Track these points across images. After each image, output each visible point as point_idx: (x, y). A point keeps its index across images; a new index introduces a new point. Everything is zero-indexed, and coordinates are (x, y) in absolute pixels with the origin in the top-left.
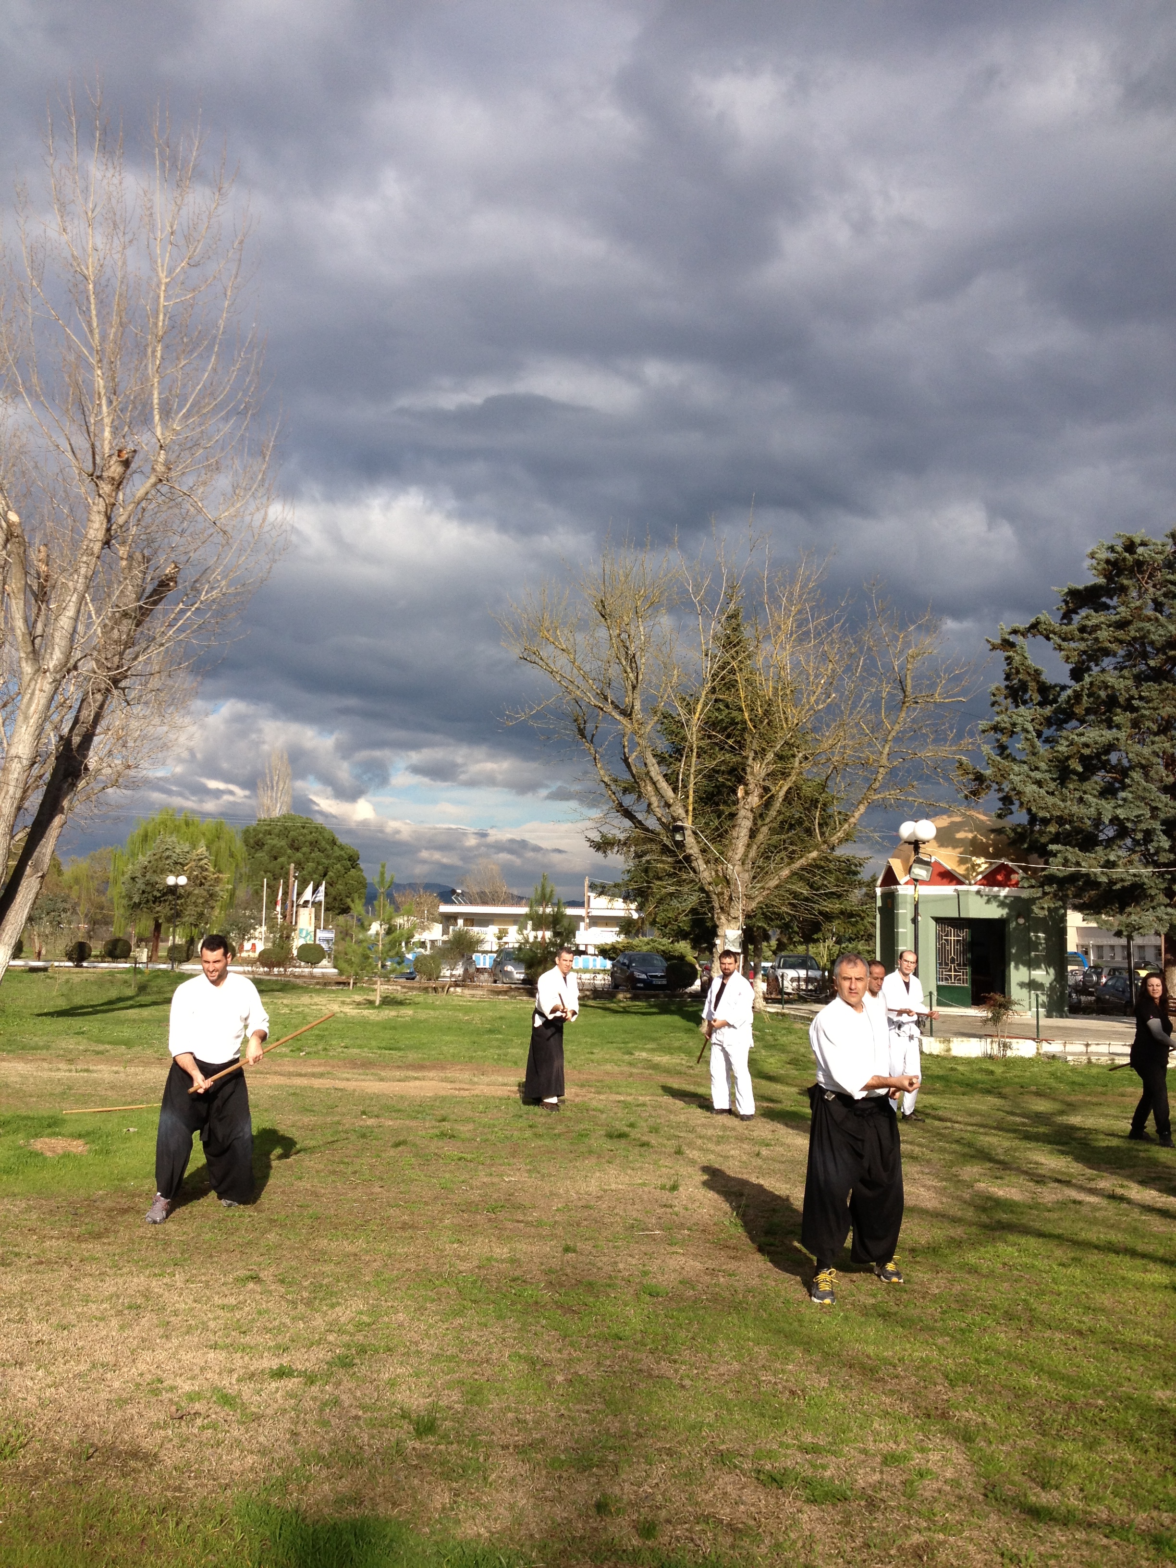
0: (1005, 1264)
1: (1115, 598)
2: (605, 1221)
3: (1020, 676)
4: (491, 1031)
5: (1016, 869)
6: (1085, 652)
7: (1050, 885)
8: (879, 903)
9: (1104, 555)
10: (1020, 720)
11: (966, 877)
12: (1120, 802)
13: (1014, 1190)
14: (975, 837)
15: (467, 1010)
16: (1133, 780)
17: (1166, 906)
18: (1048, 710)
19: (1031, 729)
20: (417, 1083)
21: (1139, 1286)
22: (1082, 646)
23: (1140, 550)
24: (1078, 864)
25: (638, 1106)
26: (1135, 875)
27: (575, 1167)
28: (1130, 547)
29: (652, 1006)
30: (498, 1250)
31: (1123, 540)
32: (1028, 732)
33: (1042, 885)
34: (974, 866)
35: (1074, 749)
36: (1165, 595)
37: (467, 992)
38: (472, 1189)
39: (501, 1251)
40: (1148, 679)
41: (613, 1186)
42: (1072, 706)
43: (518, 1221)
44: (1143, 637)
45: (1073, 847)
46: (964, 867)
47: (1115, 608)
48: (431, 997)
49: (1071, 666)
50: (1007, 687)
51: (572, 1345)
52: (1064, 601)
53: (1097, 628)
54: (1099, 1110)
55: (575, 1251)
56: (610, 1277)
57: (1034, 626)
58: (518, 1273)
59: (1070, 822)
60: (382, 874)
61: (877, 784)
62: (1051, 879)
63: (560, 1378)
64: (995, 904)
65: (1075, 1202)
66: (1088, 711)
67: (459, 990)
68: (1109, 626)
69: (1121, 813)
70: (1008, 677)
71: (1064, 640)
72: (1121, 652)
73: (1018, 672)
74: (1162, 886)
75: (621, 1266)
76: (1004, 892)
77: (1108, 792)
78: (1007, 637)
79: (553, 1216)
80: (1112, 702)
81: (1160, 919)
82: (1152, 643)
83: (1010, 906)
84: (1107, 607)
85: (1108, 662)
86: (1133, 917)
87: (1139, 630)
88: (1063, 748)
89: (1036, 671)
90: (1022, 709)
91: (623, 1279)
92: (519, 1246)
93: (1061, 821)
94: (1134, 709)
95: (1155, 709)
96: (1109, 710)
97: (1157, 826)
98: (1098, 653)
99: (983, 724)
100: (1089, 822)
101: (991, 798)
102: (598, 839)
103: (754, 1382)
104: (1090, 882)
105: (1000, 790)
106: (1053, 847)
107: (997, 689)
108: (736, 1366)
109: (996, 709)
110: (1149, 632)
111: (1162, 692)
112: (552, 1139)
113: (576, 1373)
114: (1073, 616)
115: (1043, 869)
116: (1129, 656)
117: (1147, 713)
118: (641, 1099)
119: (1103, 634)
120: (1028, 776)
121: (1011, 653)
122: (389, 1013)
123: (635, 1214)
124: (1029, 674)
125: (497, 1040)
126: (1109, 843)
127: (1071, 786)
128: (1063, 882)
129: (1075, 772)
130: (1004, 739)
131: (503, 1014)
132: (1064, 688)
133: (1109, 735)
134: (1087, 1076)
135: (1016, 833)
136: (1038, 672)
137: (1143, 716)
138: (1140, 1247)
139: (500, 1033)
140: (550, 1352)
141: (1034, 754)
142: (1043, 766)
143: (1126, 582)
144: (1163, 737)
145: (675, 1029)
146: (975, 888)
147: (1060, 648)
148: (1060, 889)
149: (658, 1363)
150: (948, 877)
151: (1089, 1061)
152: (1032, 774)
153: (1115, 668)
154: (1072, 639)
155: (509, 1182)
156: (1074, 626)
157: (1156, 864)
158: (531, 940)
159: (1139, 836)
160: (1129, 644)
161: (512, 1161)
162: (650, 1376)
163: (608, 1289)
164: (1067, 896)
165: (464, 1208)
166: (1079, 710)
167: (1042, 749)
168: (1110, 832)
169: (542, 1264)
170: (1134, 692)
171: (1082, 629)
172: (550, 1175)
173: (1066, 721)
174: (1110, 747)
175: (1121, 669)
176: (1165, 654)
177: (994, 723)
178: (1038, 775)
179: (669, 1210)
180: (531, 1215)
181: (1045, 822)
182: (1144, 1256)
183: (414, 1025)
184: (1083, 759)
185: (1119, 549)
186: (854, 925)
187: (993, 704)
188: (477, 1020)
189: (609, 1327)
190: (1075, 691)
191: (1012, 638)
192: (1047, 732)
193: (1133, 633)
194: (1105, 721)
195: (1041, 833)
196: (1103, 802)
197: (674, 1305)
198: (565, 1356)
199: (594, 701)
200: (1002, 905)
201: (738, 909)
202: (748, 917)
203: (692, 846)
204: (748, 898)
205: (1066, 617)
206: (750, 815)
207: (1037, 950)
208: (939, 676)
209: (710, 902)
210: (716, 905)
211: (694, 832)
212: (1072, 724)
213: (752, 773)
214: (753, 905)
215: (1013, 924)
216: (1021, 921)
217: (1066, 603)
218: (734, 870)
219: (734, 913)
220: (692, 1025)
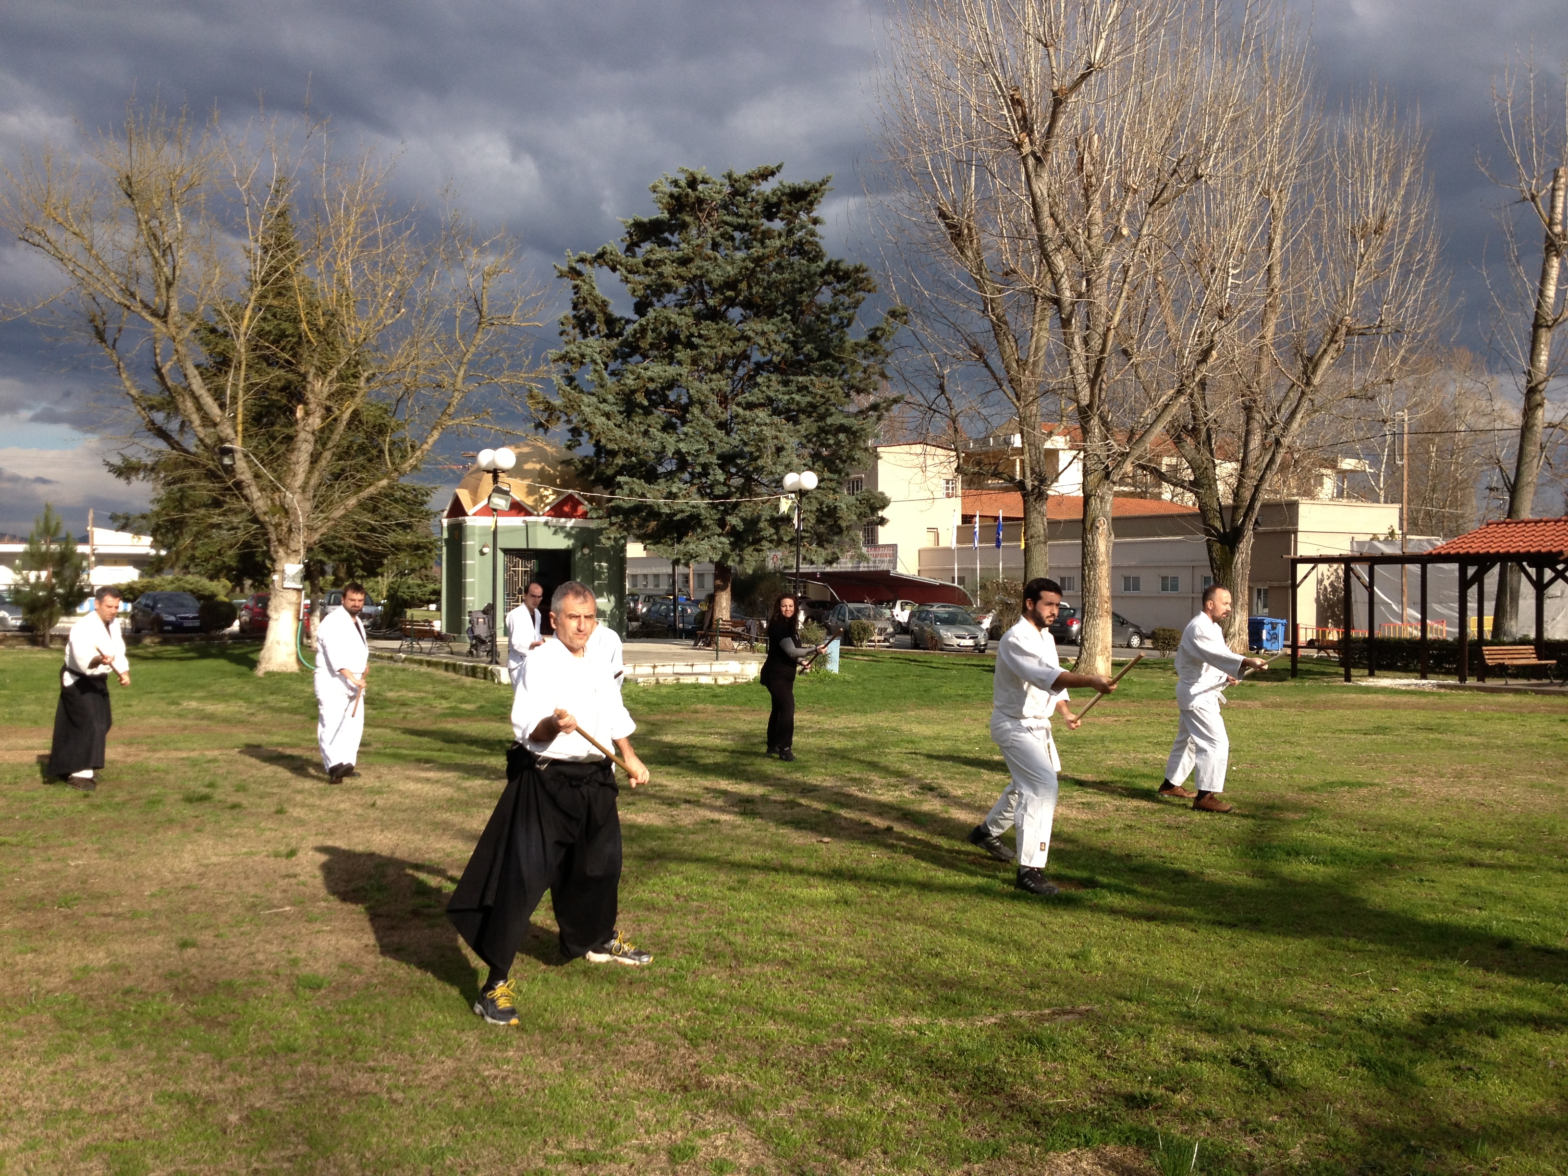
0: (678, 896)
1: (676, 235)
2: (218, 901)
3: (588, 306)
5: (581, 499)
6: (648, 287)
7: (617, 515)
8: (445, 535)
9: (668, 189)
10: (588, 351)
11: (535, 508)
12: (682, 437)
13: (651, 815)
14: (542, 469)
16: (693, 415)
17: (719, 535)
18: (614, 343)
19: (600, 361)
21: (813, 904)
22: (647, 280)
23: (700, 187)
24: (643, 495)
25: (209, 761)
26: (693, 507)
27: (158, 841)
28: (693, 183)
30: (91, 956)
31: (687, 175)
32: (596, 364)
33: (609, 517)
34: (542, 498)
35: (640, 382)
36: (722, 235)
38: (28, 879)
39: (98, 957)
40: (706, 318)
41: (214, 859)
42: (638, 340)
43: (106, 915)
44: (702, 276)
45: (639, 478)
46: (531, 498)
47: (677, 245)
49: (635, 300)
50: (575, 317)
51: (234, 1068)
52: (629, 233)
53: (661, 262)
54: (683, 728)
55: (194, 945)
56: (251, 973)
57: (601, 256)
58: (128, 983)
59: (636, 455)
61: (452, 409)
62: (616, 511)
63: (233, 1118)
64: (561, 535)
65: (713, 821)
66: (652, 346)
68: (672, 262)
69: (683, 447)
70: (575, 307)
71: (630, 272)
72: (682, 290)
73: (585, 302)
74: (716, 517)
75: (260, 957)
76: (570, 523)
77: (669, 427)
78: (574, 264)
79: (149, 905)
80: (673, 339)
81: (714, 548)
82: (709, 283)
83: (576, 537)
84: (668, 243)
85: (669, 298)
86: (691, 546)
87: (699, 268)
88: (630, 381)
89: (603, 302)
90: (591, 340)
91: (269, 973)
92: (115, 947)
93: (628, 453)
94: (694, 347)
95: (713, 347)
96: (671, 346)
97: (714, 460)
98: (661, 288)
99: (553, 353)
100: (653, 455)
101: (560, 429)
102: (118, 463)
103: (477, 1080)
104: (653, 513)
105: (569, 421)
106: (620, 479)
107: (566, 318)
108: (450, 1064)
109: (565, 338)
110: (707, 271)
111: (719, 331)
112: (115, 809)
113: (251, 1106)
114: (636, 249)
115: (610, 500)
116: (689, 293)
117: (705, 350)
118: (210, 754)
119: (668, 270)
120: (597, 408)
121: (578, 282)
123: (253, 891)
124: (597, 305)
125: (3, 696)
126: (670, 475)
127: (637, 420)
128: (628, 513)
129: (640, 406)
130: (574, 371)
131: (3, 666)
132: (628, 322)
133: (672, 370)
134: (659, 696)
135: (584, 465)
136: (605, 304)
137: (702, 354)
138: (795, 863)
140: (208, 1083)
141: (602, 386)
142: (610, 398)
143: (688, 219)
144: (718, 375)
145: (224, 674)
146: (543, 519)
147: (626, 281)
148: (626, 520)
149: (353, 1076)
150: (517, 508)
151: (658, 682)
152: (601, 406)
153: (676, 306)
154: (638, 272)
155: (77, 866)
156: (639, 259)
157: (712, 496)
158: (33, 581)
159: (698, 469)
160: (690, 281)
161: (74, 840)
162: (349, 1095)
163: (255, 989)
164: (632, 526)
165: (25, 905)
166: (644, 344)
167: (610, 381)
168: (670, 466)
169: (157, 967)
170: (694, 330)
171: (647, 263)
172: (129, 854)
173: (630, 355)
174: (672, 384)
175: (682, 306)
176: (723, 293)
177: (563, 352)
178: (606, 407)
179: (293, 881)
180: (119, 905)
181: (613, 454)
182: (801, 871)
184: (648, 393)
185: (683, 183)
186: (421, 557)
187: (562, 334)
189: (272, 1038)
190: (641, 325)
191: (579, 267)
192: (613, 366)
193: (694, 271)
194: (667, 356)
195: (607, 465)
196: (665, 435)
197: (341, 997)
198: (229, 1086)
199: (118, 298)
200: (568, 535)
201: (299, 541)
202: (309, 550)
203: (243, 471)
204: (311, 529)
205: (630, 249)
206: (311, 438)
207: (600, 579)
208: (515, 298)
209: (266, 534)
210: (273, 536)
211: (246, 456)
212: (637, 358)
213: (313, 391)
214: (316, 537)
215: (578, 555)
216: (586, 551)
217: (631, 235)
218: (293, 499)
219: (293, 545)
220: (244, 669)
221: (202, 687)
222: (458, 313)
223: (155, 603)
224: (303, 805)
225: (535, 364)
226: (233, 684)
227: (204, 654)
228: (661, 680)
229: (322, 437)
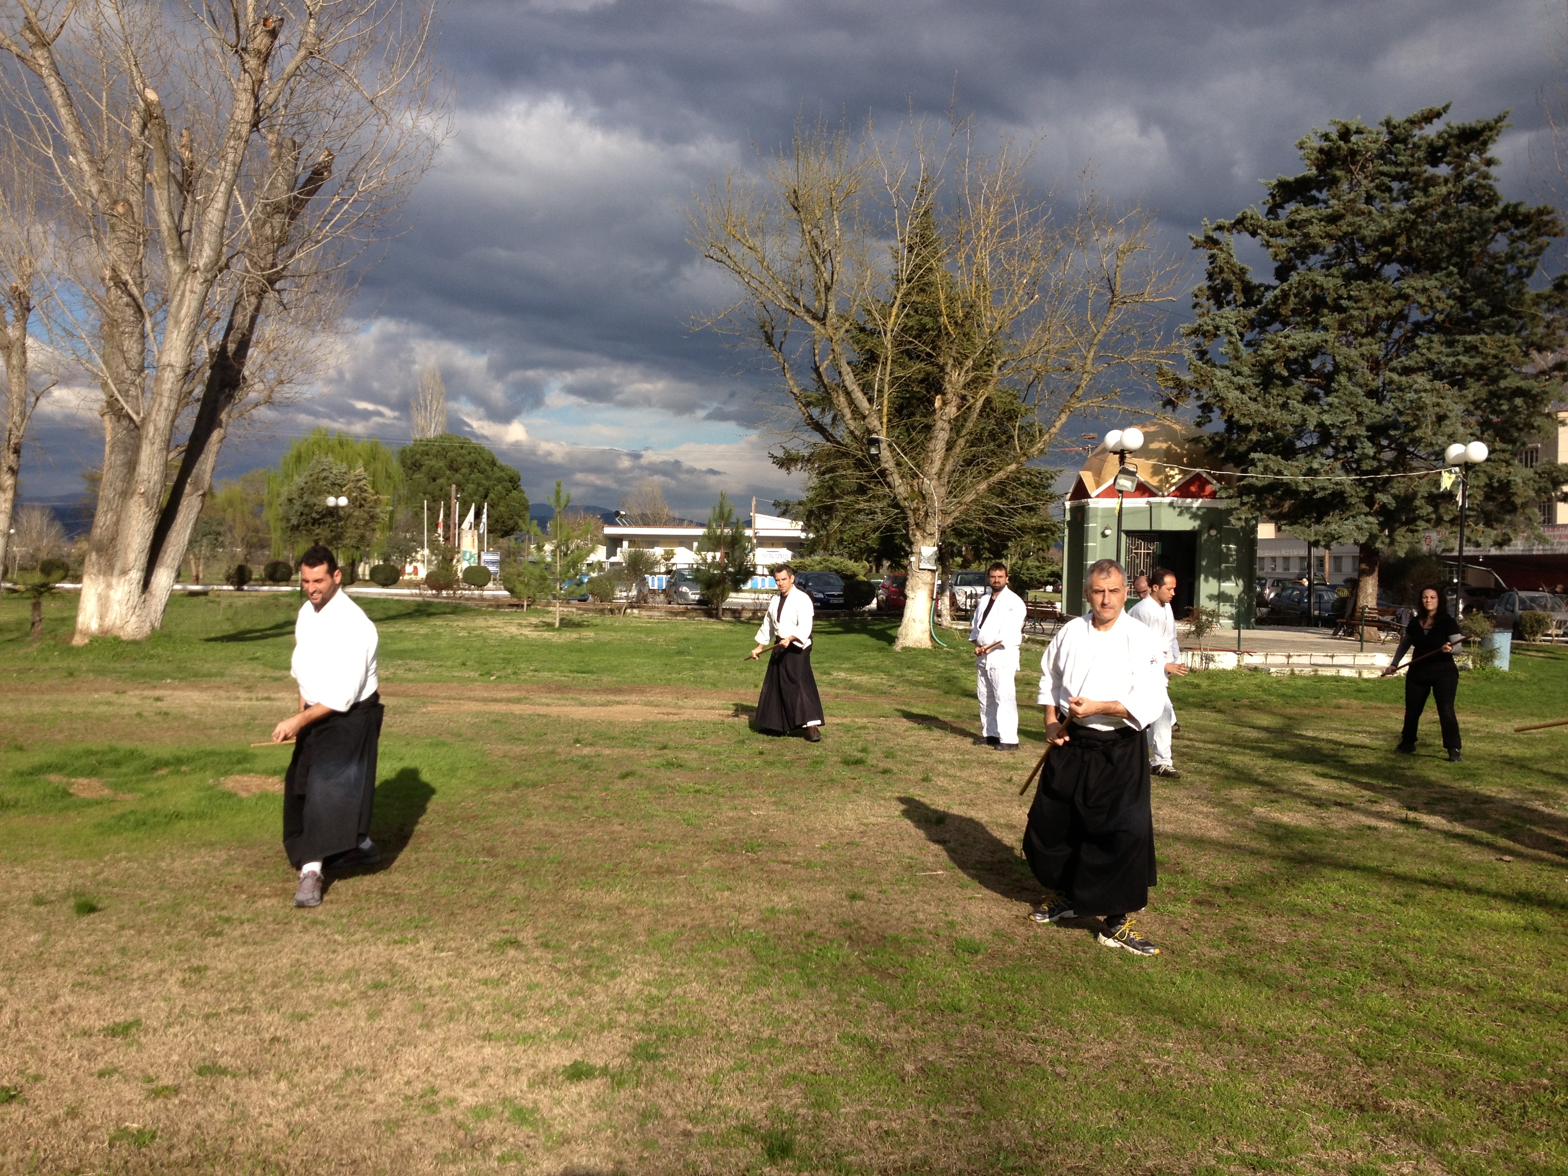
1: (1324, 191)
3: (1225, 275)
4: (680, 653)
5: (1209, 478)
6: (1292, 249)
7: (1248, 495)
8: (1068, 517)
9: (1317, 143)
10: (1224, 322)
11: (1159, 489)
12: (1326, 408)
14: (1169, 448)
15: (649, 631)
16: (1340, 383)
17: (1366, 515)
18: (1252, 312)
19: (1235, 332)
20: (621, 708)
22: (1291, 243)
23: (1354, 139)
24: (1280, 473)
26: (1337, 484)
28: (1345, 134)
29: (834, 626)
31: (1339, 127)
32: (1232, 335)
33: (1240, 495)
34: (1168, 478)
35: (1280, 352)
36: (1377, 187)
37: (644, 613)
40: (1357, 277)
41: (872, 820)
42: (1279, 306)
43: (784, 863)
44: (1354, 233)
45: (1276, 455)
46: (1157, 479)
47: (1325, 202)
48: (608, 619)
49: (1277, 264)
50: (1209, 287)
52: (1271, 194)
53: (1308, 221)
57: (1240, 222)
59: (1273, 429)
60: (558, 493)
61: (1080, 392)
62: (1249, 489)
64: (1187, 516)
66: (1294, 312)
67: (636, 611)
68: (1320, 220)
69: (1327, 419)
70: (1211, 277)
71: (1272, 236)
72: (1330, 249)
73: (1222, 271)
74: (1363, 495)
76: (1197, 503)
77: (1309, 398)
78: (1211, 233)
80: (1318, 303)
81: (1359, 528)
82: (1362, 240)
83: (1202, 518)
84: (1315, 201)
85: (1315, 260)
86: (1334, 526)
87: (1350, 224)
88: (1268, 351)
89: (1241, 269)
90: (1227, 311)
93: (1263, 428)
94: (1342, 310)
95: (1364, 309)
96: (1315, 311)
97: (1363, 432)
98: (1309, 248)
99: (1185, 327)
100: (1291, 429)
101: (1190, 406)
102: (780, 454)
104: (1290, 491)
105: (1199, 397)
106: (1253, 455)
107: (1200, 289)
109: (1198, 311)
110: (1360, 227)
111: (1372, 291)
112: (785, 767)
113: (925, 1059)
114: (1279, 211)
115: (1241, 479)
116: (1338, 253)
117: (1355, 313)
119: (1314, 229)
120: (1231, 382)
121: (1215, 251)
122: (570, 636)
123: (908, 852)
124: (1234, 273)
125: (688, 661)
126: (1310, 450)
127: (1275, 392)
128: (1261, 492)
129: (1280, 377)
130: (1207, 344)
131: (686, 635)
132: (1268, 288)
133: (1316, 337)
135: (1214, 442)
136: (1243, 271)
137: (1351, 317)
139: (689, 654)
141: (1237, 358)
142: (1246, 370)
143: (1338, 173)
144: (1370, 339)
145: (867, 648)
146: (1168, 500)
147: (1268, 245)
148: (1258, 499)
150: (1143, 489)
152: (1235, 379)
153: (1322, 267)
154: (1280, 235)
155: (758, 816)
156: (1283, 221)
157: (1359, 471)
158: (709, 560)
159: (1344, 443)
160: (1340, 239)
163: (917, 945)
164: (1265, 506)
165: (719, 847)
166: (1285, 311)
167: (1245, 352)
168: (1311, 440)
170: (1343, 292)
171: (1291, 225)
173: (1269, 324)
174: (1315, 351)
175: (1329, 267)
176: (1377, 250)
177: (1196, 325)
178: (1241, 380)
181: (1247, 429)
183: (597, 648)
184: (1288, 363)
185: (1334, 136)
186: (1045, 539)
187: (1195, 306)
188: (661, 641)
190: (1283, 290)
191: (1216, 235)
192: (1249, 336)
193: (1345, 228)
194: (1311, 322)
195: (1240, 442)
196: (1306, 407)
199: (785, 304)
200: (1194, 516)
201: (934, 525)
202: (943, 533)
203: (887, 460)
204: (944, 513)
205: (1272, 212)
206: (947, 426)
207: (1227, 562)
208: (1149, 274)
209: (905, 518)
210: (911, 521)
211: (890, 445)
212: (1277, 325)
213: (950, 382)
214: (949, 521)
215: (1205, 536)
216: (1213, 532)
217: (1273, 196)
218: (930, 485)
219: (929, 529)
220: (883, 644)
221: (848, 659)
222: (1091, 294)
223: (807, 581)
224: (946, 775)
225: (1167, 339)
226: (874, 658)
227: (848, 629)
228: (1297, 671)
229: (957, 425)
